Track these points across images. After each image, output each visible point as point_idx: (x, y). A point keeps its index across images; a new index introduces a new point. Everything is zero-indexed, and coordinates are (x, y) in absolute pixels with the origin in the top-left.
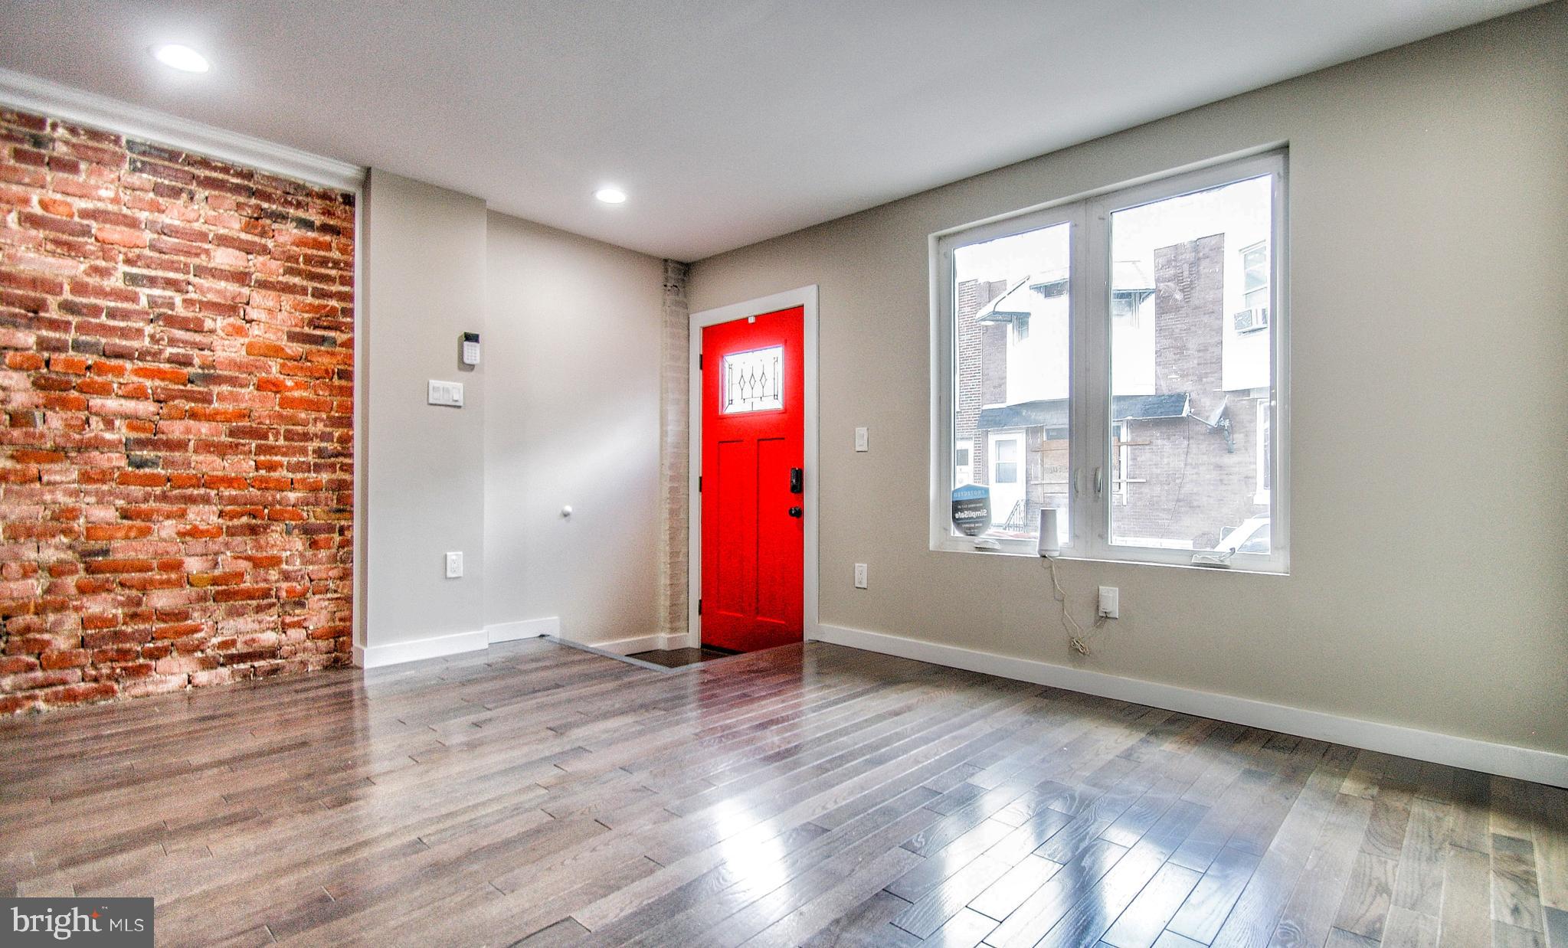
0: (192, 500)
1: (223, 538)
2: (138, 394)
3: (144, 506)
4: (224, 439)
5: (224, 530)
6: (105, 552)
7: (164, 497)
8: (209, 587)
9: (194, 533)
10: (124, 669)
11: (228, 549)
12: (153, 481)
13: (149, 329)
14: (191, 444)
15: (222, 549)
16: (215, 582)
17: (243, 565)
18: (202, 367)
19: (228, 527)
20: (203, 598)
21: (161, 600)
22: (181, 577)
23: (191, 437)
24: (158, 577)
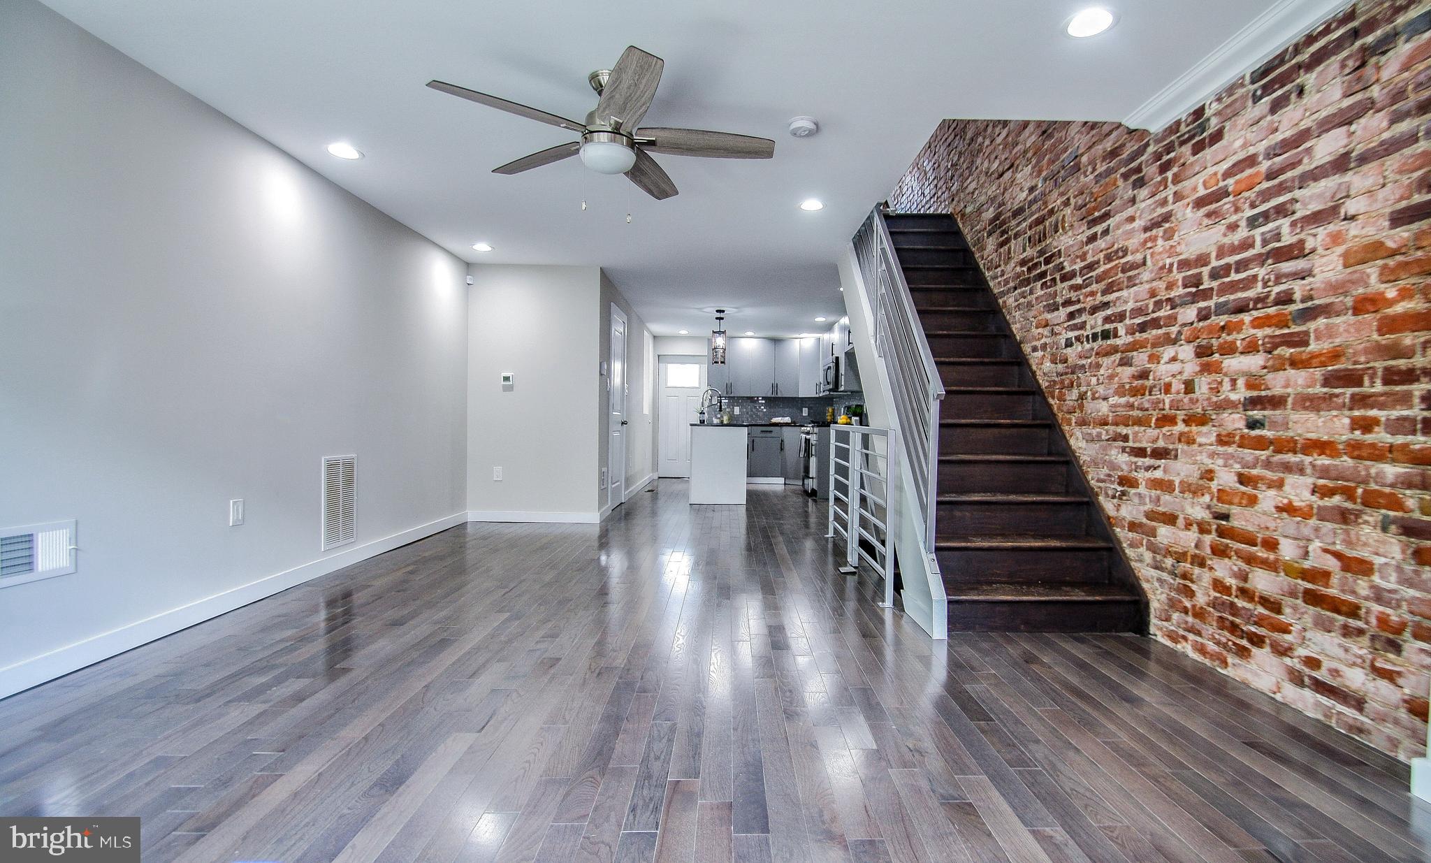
0: (1288, 468)
1: (1313, 522)
2: (1251, 348)
3: (1255, 472)
4: (1319, 390)
5: (1315, 511)
6: (1226, 517)
7: (1268, 464)
8: (1300, 581)
9: (1288, 509)
10: (1235, 644)
11: (1317, 537)
12: (1261, 444)
13: (1261, 272)
14: (1290, 400)
15: (1312, 536)
16: (1306, 575)
17: (1332, 564)
18: (1303, 301)
19: (1319, 507)
20: (1293, 594)
21: (1262, 581)
22: (1277, 560)
23: (1289, 390)
24: (1260, 554)
